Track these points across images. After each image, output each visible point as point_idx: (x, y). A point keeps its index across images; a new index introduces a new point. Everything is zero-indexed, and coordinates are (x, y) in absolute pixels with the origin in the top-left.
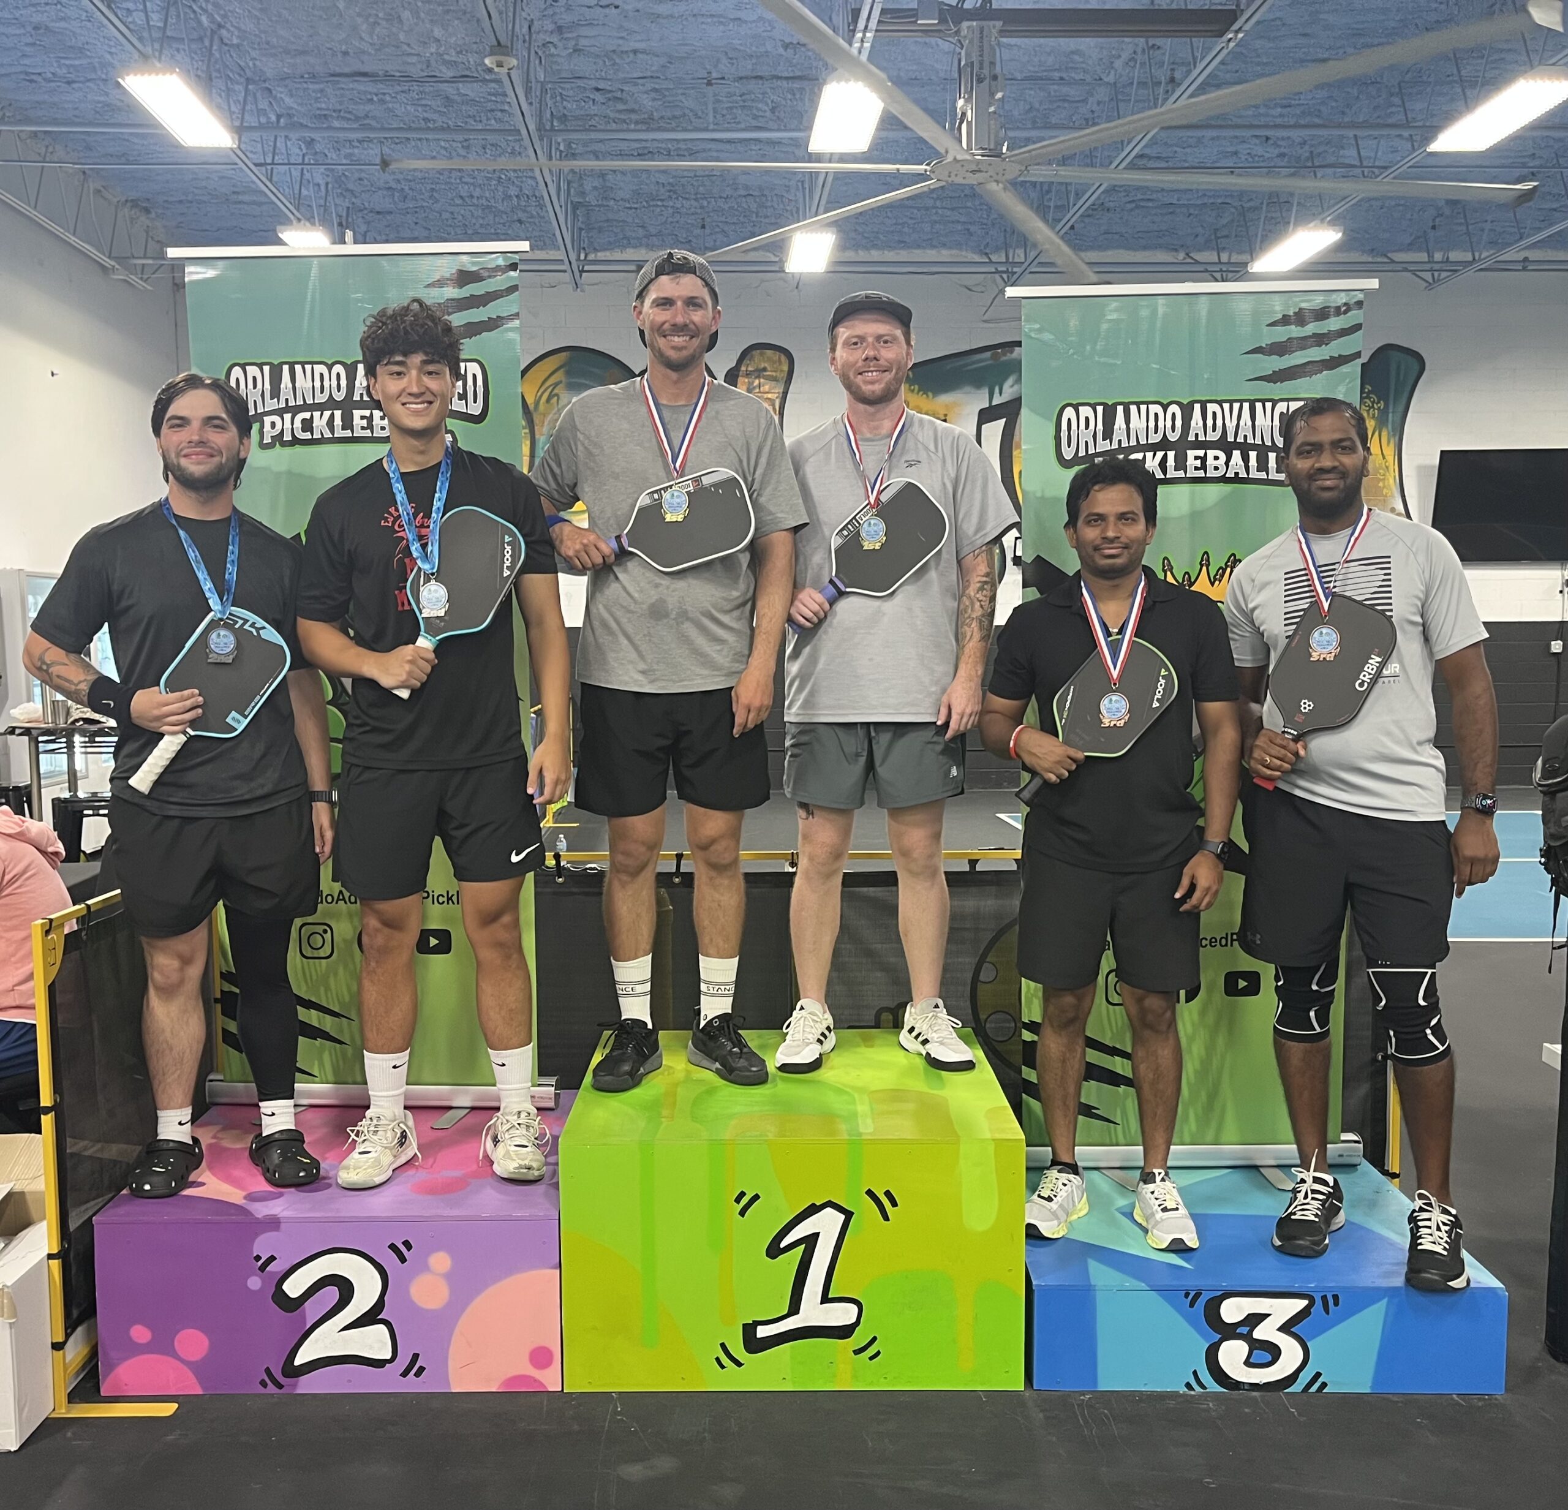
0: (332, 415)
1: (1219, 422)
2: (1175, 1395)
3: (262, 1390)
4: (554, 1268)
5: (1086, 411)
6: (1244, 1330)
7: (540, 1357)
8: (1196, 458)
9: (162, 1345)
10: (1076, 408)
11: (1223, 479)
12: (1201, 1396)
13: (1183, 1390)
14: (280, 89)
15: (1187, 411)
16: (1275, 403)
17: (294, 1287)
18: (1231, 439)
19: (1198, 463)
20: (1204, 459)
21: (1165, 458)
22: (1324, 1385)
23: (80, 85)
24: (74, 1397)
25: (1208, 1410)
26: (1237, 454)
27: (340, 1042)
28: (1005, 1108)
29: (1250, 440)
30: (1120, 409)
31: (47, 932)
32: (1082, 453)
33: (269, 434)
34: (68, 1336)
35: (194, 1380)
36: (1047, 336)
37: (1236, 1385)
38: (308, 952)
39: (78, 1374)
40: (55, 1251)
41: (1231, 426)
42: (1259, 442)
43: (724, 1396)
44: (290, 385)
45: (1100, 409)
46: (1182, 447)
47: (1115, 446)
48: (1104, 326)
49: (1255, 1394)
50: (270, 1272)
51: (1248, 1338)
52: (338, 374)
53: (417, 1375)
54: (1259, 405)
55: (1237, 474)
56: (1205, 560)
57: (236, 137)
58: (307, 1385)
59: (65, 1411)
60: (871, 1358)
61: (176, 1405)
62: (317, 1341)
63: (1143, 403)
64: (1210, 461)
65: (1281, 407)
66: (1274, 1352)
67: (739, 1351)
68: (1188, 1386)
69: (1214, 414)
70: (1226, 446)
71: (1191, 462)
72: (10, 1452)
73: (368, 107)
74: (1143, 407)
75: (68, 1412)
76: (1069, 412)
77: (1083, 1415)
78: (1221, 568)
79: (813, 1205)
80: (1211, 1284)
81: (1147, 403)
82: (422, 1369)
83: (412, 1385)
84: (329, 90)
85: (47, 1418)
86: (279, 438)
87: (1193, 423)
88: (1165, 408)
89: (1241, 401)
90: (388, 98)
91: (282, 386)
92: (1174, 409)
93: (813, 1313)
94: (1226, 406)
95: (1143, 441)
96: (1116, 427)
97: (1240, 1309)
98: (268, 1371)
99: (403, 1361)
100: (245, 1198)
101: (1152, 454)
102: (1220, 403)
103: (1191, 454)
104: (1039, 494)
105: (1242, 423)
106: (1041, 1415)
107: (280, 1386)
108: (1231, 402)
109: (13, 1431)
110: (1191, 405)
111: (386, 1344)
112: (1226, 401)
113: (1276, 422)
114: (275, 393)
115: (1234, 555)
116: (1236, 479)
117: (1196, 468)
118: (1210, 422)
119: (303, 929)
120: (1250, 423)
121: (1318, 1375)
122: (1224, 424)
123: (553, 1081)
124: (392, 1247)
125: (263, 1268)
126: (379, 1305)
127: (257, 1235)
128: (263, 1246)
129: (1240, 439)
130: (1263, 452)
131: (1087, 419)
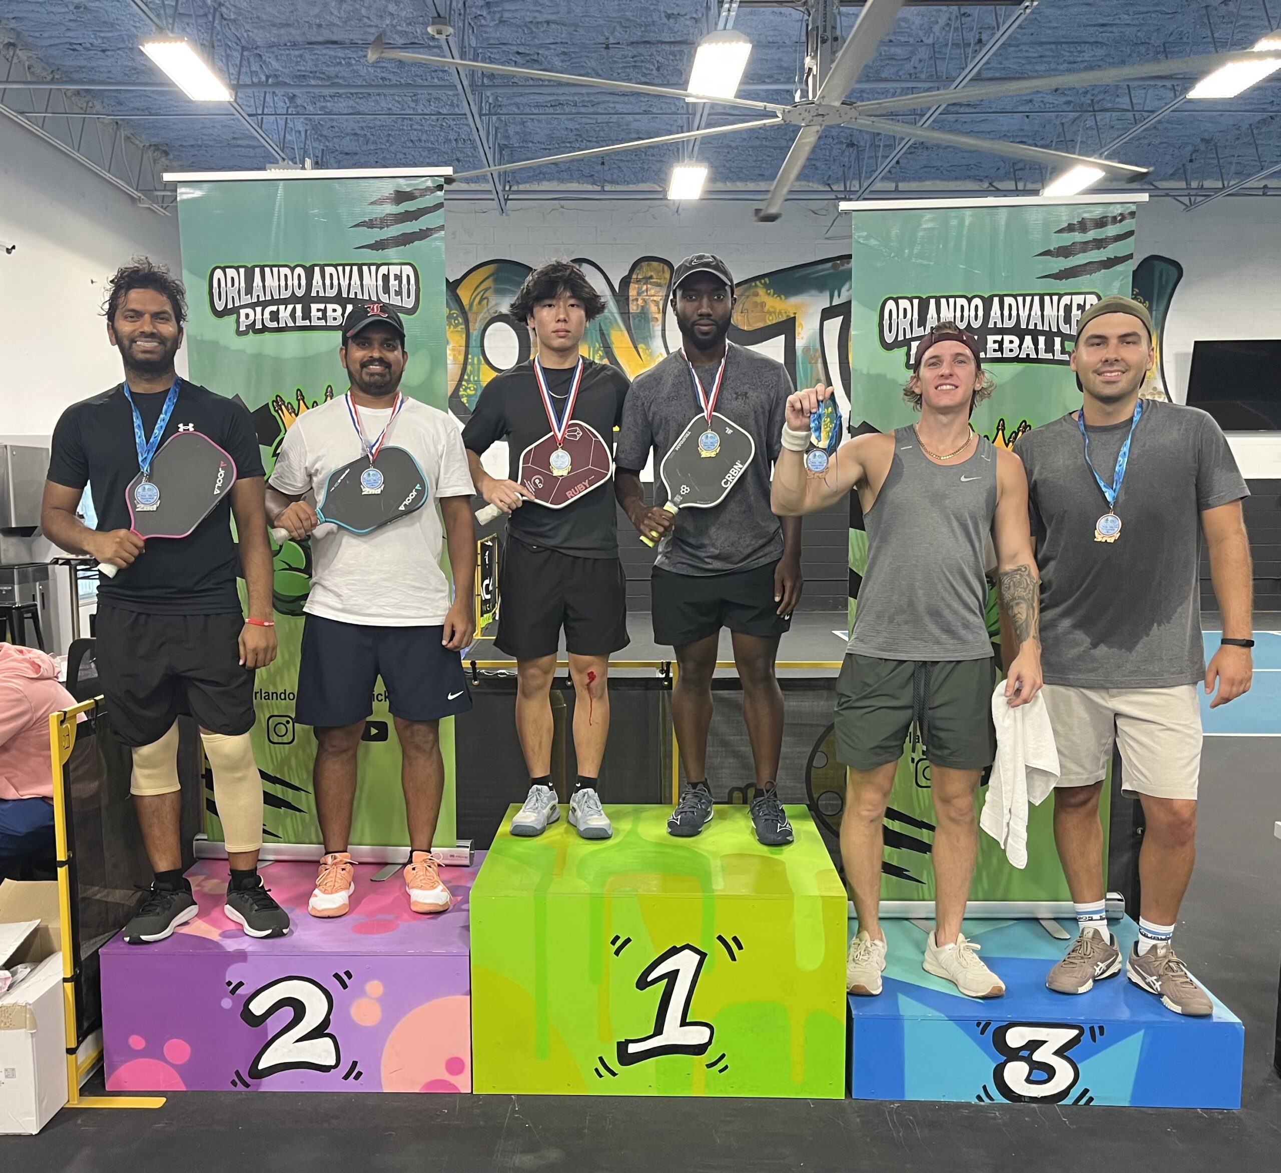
0: (294, 309)
1: (1014, 313)
2: (968, 1105)
3: (233, 1088)
4: (466, 994)
5: (904, 303)
6: (1025, 1053)
7: (454, 1065)
9: (154, 1051)
10: (896, 300)
11: (1017, 360)
12: (989, 1106)
13: (974, 1101)
14: (267, 55)
15: (988, 303)
16: (1060, 296)
17: (258, 1007)
18: (1023, 326)
19: (996, 346)
20: (1001, 343)
22: (1091, 1099)
23: (112, 53)
24: (84, 1091)
25: (995, 1118)
26: (1028, 339)
27: (300, 811)
28: (831, 870)
29: (1039, 327)
30: (933, 301)
31: (62, 722)
32: (901, 338)
33: (244, 323)
34: (79, 1043)
35: (179, 1080)
36: (873, 242)
37: (1019, 1098)
38: (275, 739)
39: (88, 1072)
40: (69, 976)
41: (1024, 315)
42: (1046, 328)
43: (601, 1099)
44: (261, 284)
45: (916, 302)
46: (983, 332)
48: (921, 234)
49: (1034, 1105)
50: (240, 995)
51: (1029, 1060)
52: (299, 275)
53: (356, 1078)
54: (1047, 298)
55: (1028, 355)
56: (1001, 426)
57: (233, 93)
58: (269, 1085)
59: (77, 1103)
60: (721, 1071)
61: (164, 1099)
62: (276, 1050)
63: (952, 297)
64: (1006, 344)
65: (1066, 300)
66: (1050, 1072)
67: (613, 1063)
68: (979, 1098)
69: (1010, 306)
70: (1019, 332)
71: (991, 345)
72: (32, 1135)
73: (337, 69)
74: (951, 301)
75: (79, 1103)
76: (891, 305)
77: (892, 1121)
78: (1014, 432)
79: (674, 947)
80: (998, 1014)
81: (955, 297)
82: (359, 1074)
83: (352, 1086)
84: (307, 55)
85: (62, 1108)
86: (252, 327)
87: (992, 313)
88: (970, 301)
89: (1033, 295)
90: (353, 62)
91: (255, 285)
92: (977, 301)
93: (673, 1034)
94: (1020, 299)
96: (929, 316)
97: (1022, 1036)
98: (237, 1073)
99: (344, 1068)
100: (221, 935)
102: (1015, 297)
103: (991, 338)
104: (865, 372)
105: (1033, 313)
106: (858, 1120)
108: (1024, 296)
109: (34, 1118)
110: (991, 298)
111: (331, 1053)
112: (1020, 295)
113: (1062, 312)
114: (249, 290)
115: (1024, 421)
116: (1028, 359)
117: (995, 351)
118: (1006, 312)
119: (271, 721)
120: (1039, 313)
121: (1086, 1091)
122: (1018, 315)
123: (468, 843)
124: (337, 976)
125: (233, 992)
126: (326, 1022)
127: (229, 965)
128: (233, 974)
129: (1031, 327)
130: (1050, 337)
131: (905, 310)
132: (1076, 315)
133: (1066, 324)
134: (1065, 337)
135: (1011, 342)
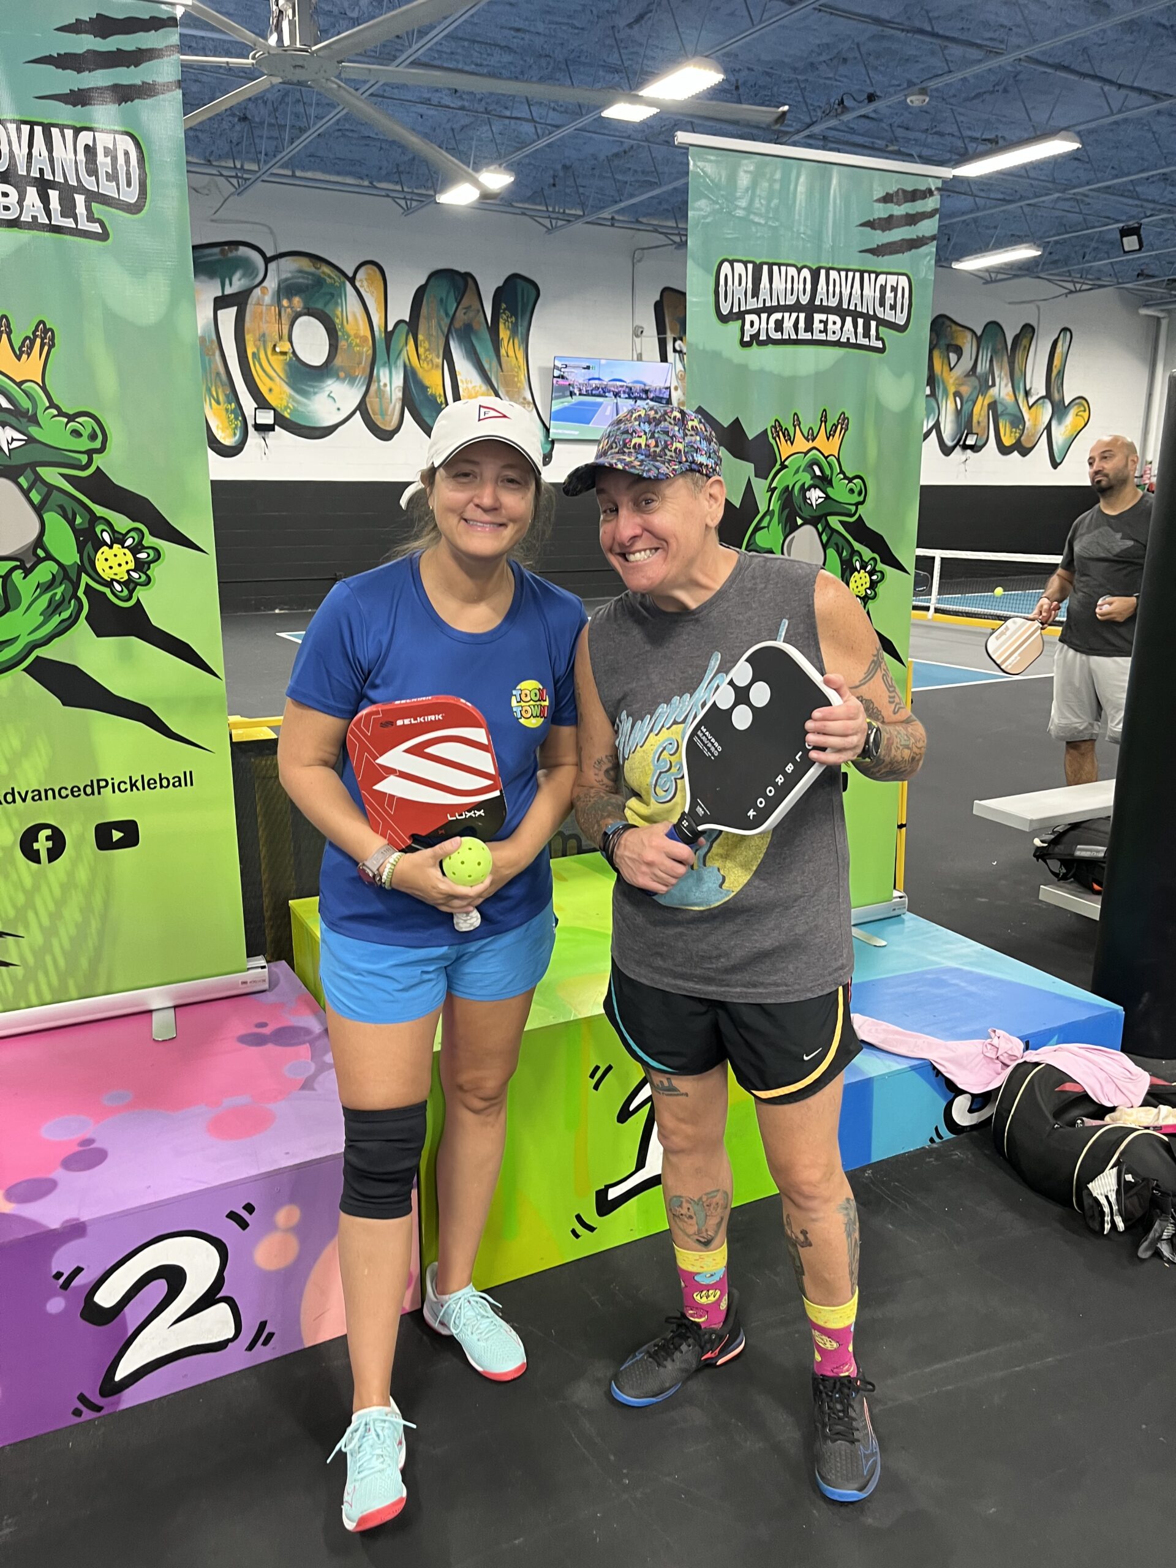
1: (838, 289)
2: (922, 1150)
3: (78, 1420)
5: (739, 267)
8: (821, 321)
10: (731, 263)
11: (838, 344)
12: (941, 1146)
13: (931, 1144)
15: (815, 275)
16: (877, 275)
17: (109, 1295)
18: (845, 306)
19: (821, 327)
20: (826, 323)
21: (797, 319)
26: (849, 320)
29: (859, 309)
30: (765, 268)
37: (965, 1131)
41: (846, 293)
42: (865, 311)
45: (750, 266)
46: (811, 309)
47: (761, 305)
49: (975, 1132)
50: (75, 1287)
53: (265, 1343)
54: (866, 275)
55: (848, 339)
56: (824, 418)
62: (143, 1345)
63: (784, 264)
64: (830, 325)
65: (882, 279)
67: (592, 1217)
68: (932, 1140)
69: (834, 281)
70: (840, 312)
71: (817, 326)
74: (783, 268)
76: (726, 268)
78: (834, 425)
81: (787, 265)
82: (271, 1335)
87: (819, 288)
88: (799, 271)
89: (855, 271)
92: (805, 273)
94: (843, 274)
95: (782, 303)
96: (762, 286)
98: (82, 1397)
99: (248, 1334)
100: (4, 1200)
101: (788, 314)
102: (839, 271)
103: (818, 317)
104: (701, 347)
105: (853, 292)
107: (99, 1409)
108: (847, 271)
110: (818, 269)
111: (228, 1322)
112: (843, 270)
113: (878, 294)
115: (843, 413)
116: (848, 344)
117: (821, 332)
118: (831, 289)
120: (859, 292)
122: (841, 293)
124: (232, 1216)
125: (66, 1285)
126: (219, 1282)
127: (55, 1249)
128: (62, 1261)
129: (852, 308)
130: (867, 318)
131: (740, 275)
132: (890, 298)
133: (881, 306)
134: (881, 322)
135: (834, 323)
